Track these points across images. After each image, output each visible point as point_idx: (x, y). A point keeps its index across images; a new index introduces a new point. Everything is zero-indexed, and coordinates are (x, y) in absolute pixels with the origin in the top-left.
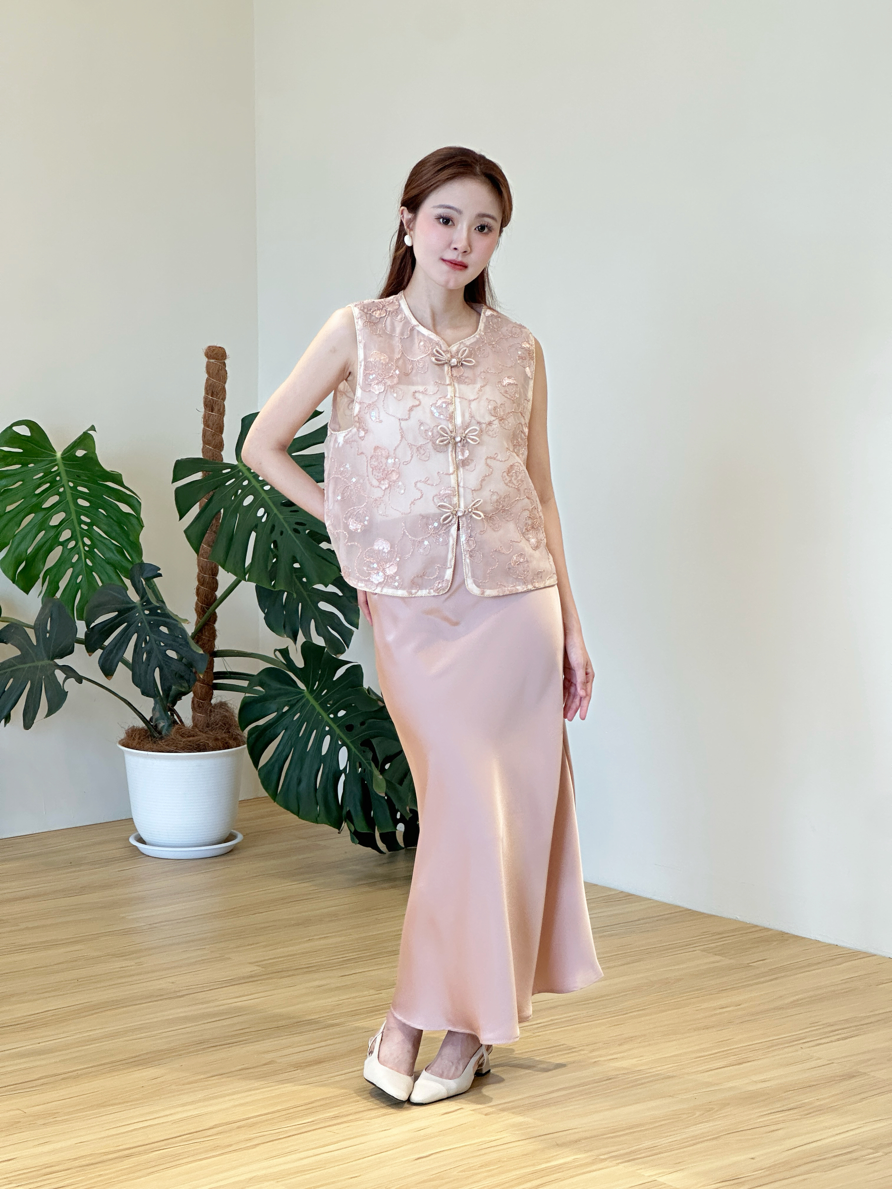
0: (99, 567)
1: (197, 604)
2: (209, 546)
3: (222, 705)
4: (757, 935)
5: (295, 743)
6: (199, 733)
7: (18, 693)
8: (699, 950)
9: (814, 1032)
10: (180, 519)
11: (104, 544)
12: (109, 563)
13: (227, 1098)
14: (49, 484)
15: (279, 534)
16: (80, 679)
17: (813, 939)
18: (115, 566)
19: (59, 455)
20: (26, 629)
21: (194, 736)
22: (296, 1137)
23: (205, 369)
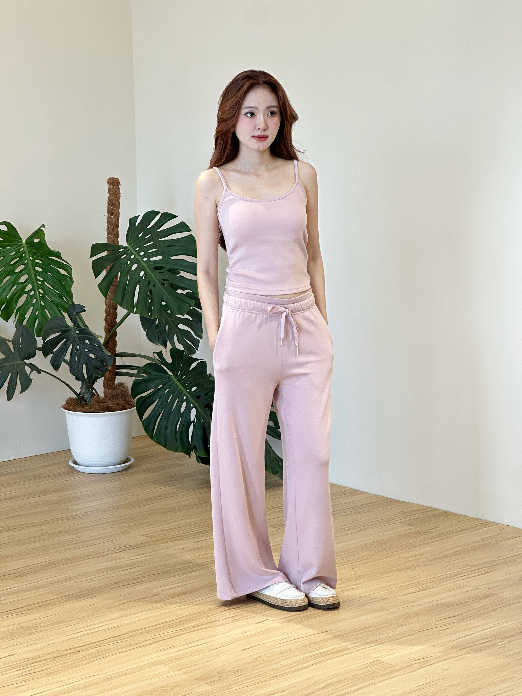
0: (48, 306)
1: (105, 326)
2: (112, 293)
3: (121, 384)
4: (431, 513)
5: (165, 406)
6: (108, 401)
7: (4, 379)
8: (399, 523)
9: (465, 571)
10: (95, 279)
11: (52, 293)
12: (54, 304)
13: (133, 616)
14: (18, 259)
15: (153, 286)
16: (39, 371)
17: (463, 514)
18: (57, 305)
19: (24, 241)
20: (8, 343)
21: (105, 403)
22: (174, 638)
23: (107, 191)
